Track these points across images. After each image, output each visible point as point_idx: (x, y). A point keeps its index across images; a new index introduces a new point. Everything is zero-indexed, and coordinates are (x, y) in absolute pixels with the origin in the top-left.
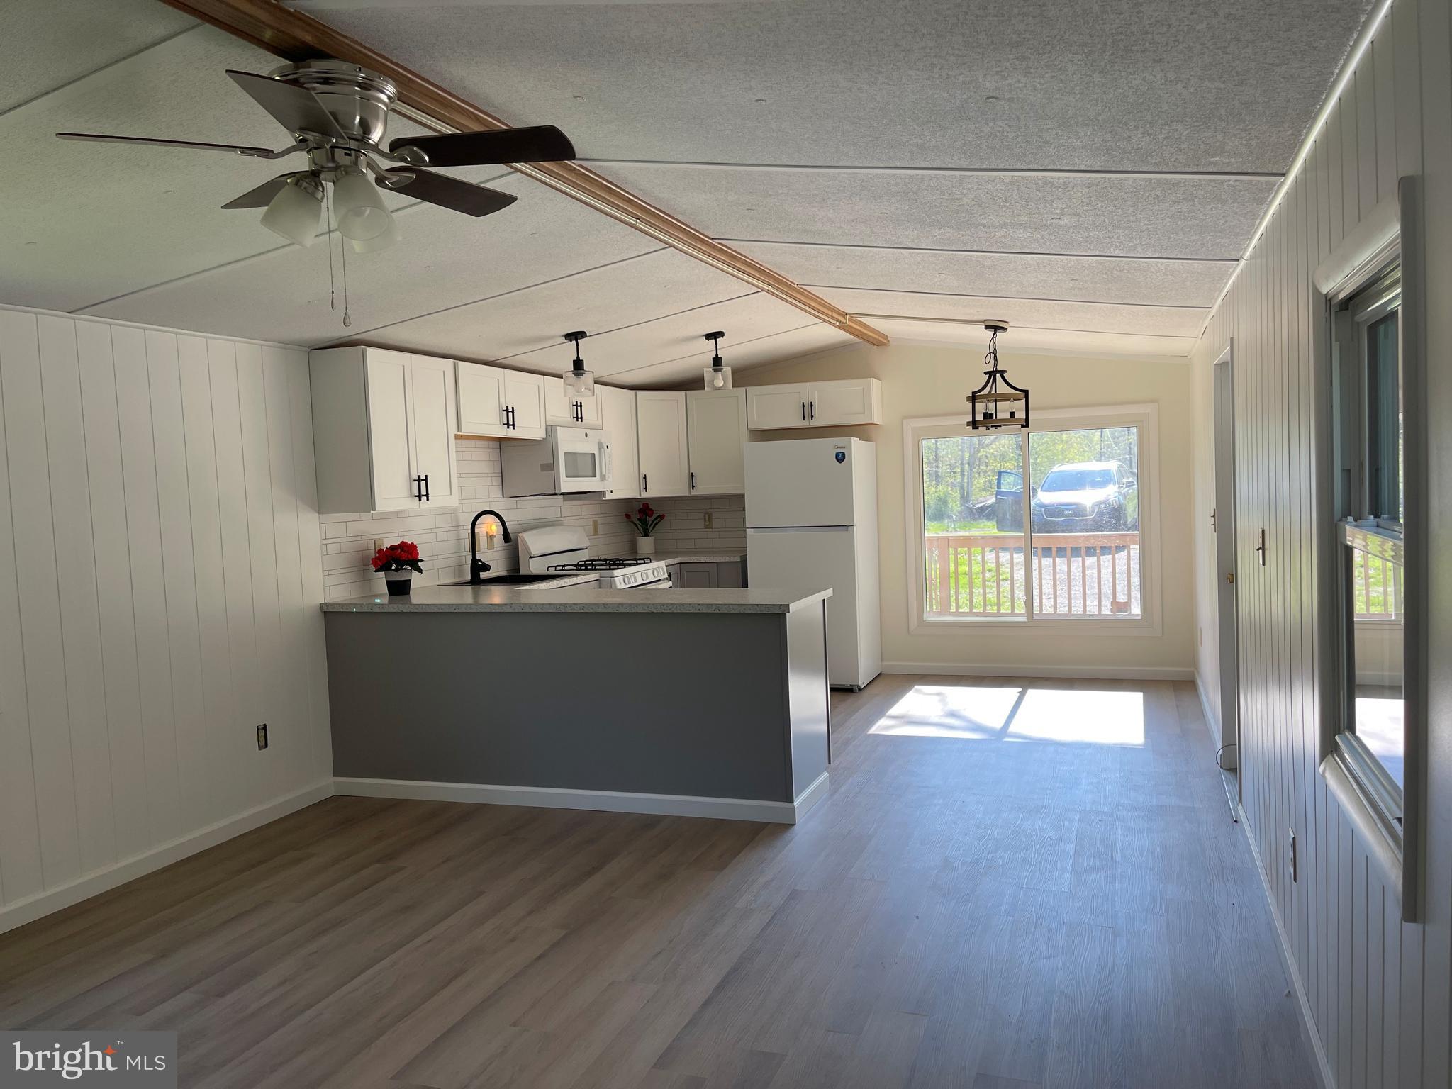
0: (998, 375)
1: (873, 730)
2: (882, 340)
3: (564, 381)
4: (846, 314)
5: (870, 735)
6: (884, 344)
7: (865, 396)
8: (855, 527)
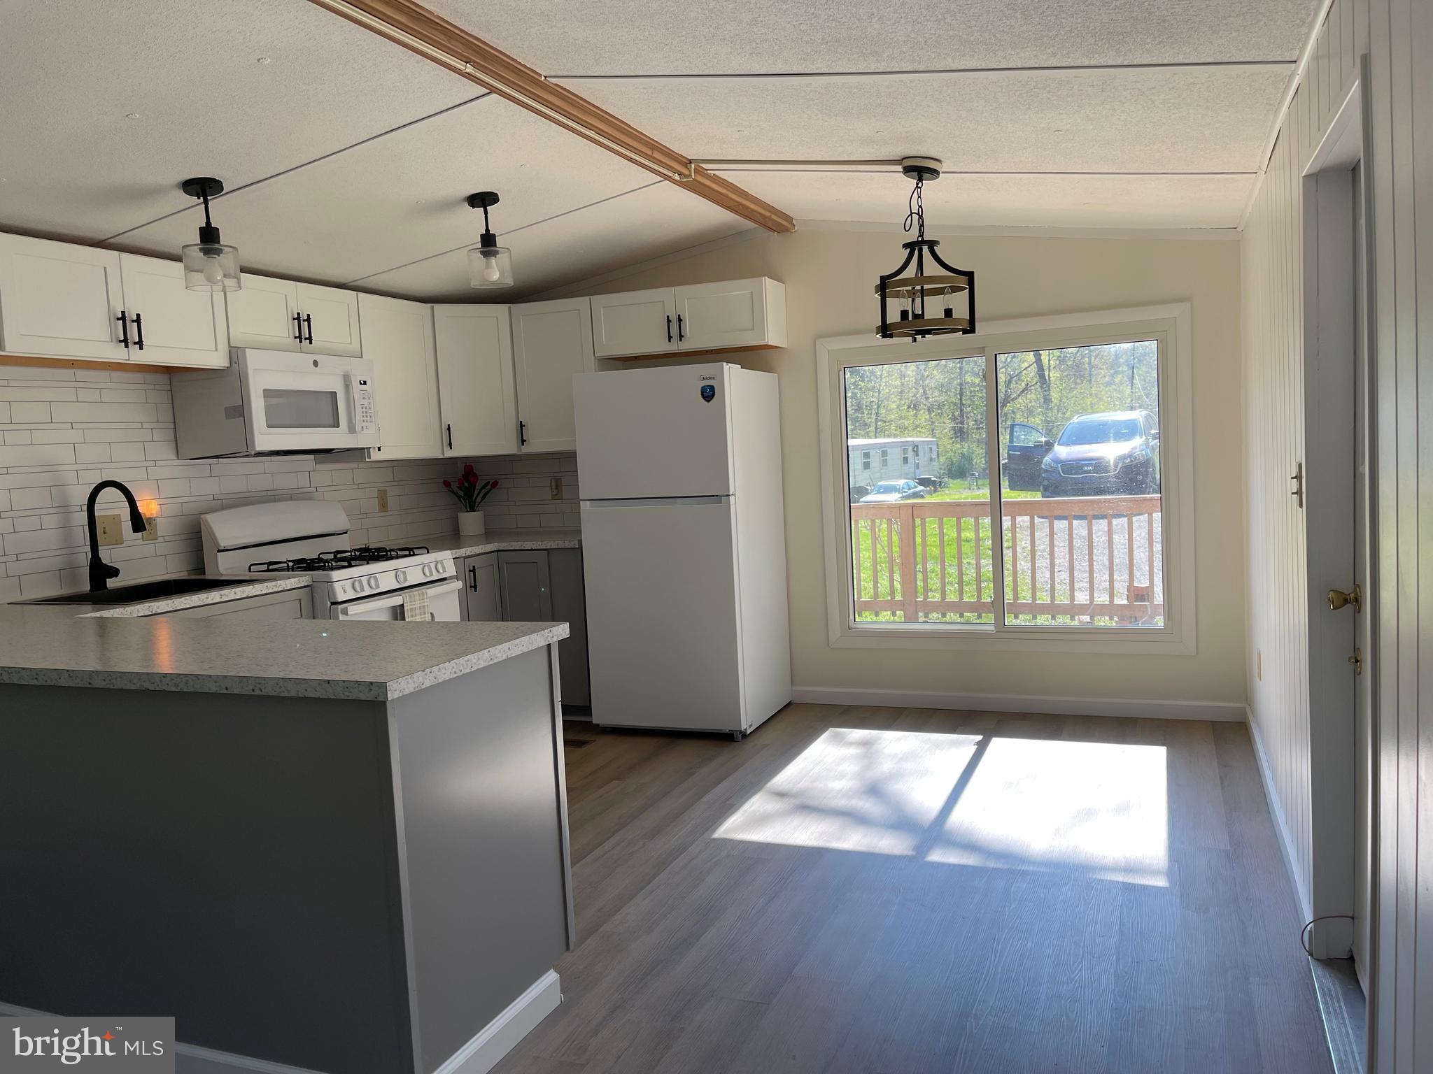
0: (925, 249)
1: (717, 835)
2: (784, 223)
3: (186, 268)
4: (690, 161)
5: (715, 839)
6: (786, 230)
7: (756, 304)
8: (732, 498)
